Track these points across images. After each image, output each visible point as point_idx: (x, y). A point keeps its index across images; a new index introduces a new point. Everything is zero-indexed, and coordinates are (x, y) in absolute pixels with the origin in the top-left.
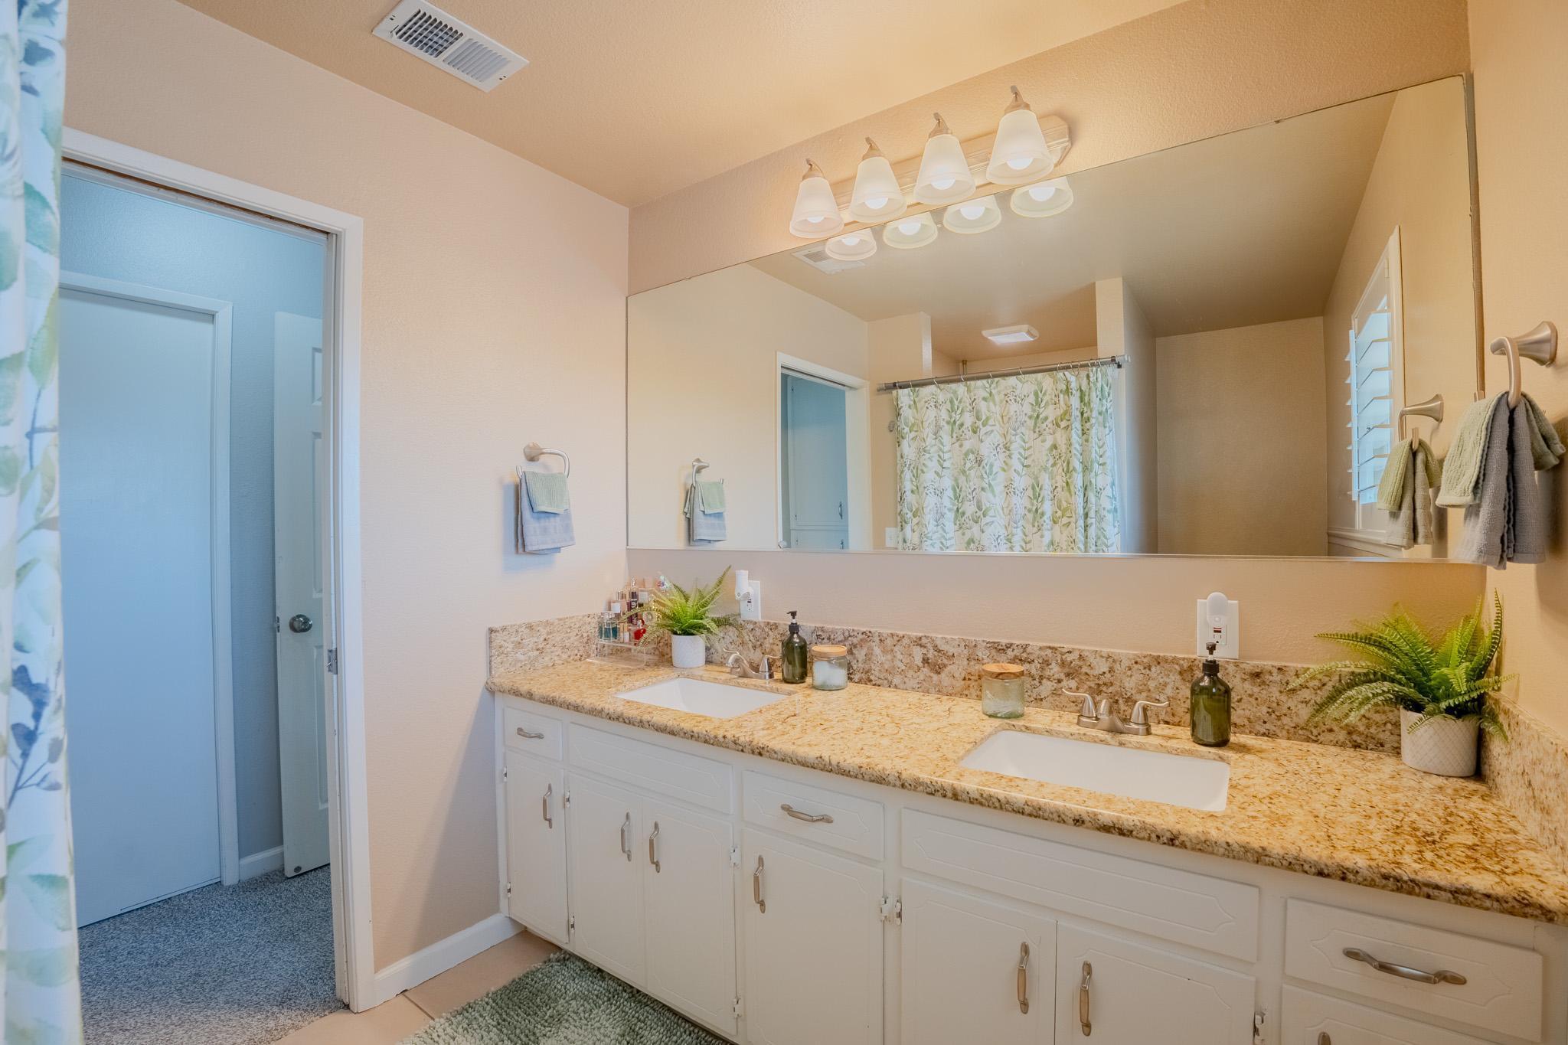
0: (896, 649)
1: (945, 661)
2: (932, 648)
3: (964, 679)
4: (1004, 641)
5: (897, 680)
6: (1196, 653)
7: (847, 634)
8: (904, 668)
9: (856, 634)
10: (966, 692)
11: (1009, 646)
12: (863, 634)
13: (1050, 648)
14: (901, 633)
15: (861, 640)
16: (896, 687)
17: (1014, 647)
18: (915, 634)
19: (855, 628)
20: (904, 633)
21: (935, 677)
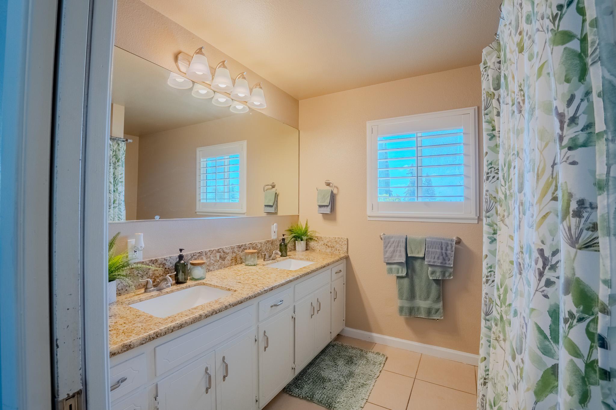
0: (211, 256)
1: (226, 256)
2: (222, 252)
3: (231, 260)
4: (241, 244)
5: (211, 268)
6: (271, 238)
7: (192, 255)
8: (213, 262)
9: (196, 254)
10: (232, 264)
11: (242, 245)
12: (199, 253)
13: (250, 244)
14: (212, 249)
15: (198, 256)
16: (211, 271)
17: (243, 245)
18: (217, 248)
19: (196, 252)
20: (214, 249)
21: (223, 262)
